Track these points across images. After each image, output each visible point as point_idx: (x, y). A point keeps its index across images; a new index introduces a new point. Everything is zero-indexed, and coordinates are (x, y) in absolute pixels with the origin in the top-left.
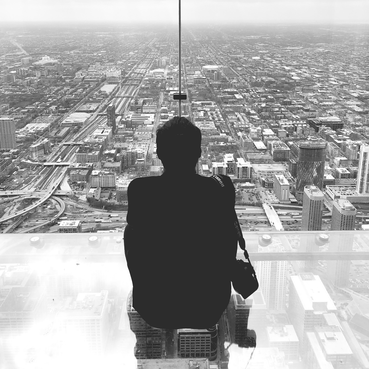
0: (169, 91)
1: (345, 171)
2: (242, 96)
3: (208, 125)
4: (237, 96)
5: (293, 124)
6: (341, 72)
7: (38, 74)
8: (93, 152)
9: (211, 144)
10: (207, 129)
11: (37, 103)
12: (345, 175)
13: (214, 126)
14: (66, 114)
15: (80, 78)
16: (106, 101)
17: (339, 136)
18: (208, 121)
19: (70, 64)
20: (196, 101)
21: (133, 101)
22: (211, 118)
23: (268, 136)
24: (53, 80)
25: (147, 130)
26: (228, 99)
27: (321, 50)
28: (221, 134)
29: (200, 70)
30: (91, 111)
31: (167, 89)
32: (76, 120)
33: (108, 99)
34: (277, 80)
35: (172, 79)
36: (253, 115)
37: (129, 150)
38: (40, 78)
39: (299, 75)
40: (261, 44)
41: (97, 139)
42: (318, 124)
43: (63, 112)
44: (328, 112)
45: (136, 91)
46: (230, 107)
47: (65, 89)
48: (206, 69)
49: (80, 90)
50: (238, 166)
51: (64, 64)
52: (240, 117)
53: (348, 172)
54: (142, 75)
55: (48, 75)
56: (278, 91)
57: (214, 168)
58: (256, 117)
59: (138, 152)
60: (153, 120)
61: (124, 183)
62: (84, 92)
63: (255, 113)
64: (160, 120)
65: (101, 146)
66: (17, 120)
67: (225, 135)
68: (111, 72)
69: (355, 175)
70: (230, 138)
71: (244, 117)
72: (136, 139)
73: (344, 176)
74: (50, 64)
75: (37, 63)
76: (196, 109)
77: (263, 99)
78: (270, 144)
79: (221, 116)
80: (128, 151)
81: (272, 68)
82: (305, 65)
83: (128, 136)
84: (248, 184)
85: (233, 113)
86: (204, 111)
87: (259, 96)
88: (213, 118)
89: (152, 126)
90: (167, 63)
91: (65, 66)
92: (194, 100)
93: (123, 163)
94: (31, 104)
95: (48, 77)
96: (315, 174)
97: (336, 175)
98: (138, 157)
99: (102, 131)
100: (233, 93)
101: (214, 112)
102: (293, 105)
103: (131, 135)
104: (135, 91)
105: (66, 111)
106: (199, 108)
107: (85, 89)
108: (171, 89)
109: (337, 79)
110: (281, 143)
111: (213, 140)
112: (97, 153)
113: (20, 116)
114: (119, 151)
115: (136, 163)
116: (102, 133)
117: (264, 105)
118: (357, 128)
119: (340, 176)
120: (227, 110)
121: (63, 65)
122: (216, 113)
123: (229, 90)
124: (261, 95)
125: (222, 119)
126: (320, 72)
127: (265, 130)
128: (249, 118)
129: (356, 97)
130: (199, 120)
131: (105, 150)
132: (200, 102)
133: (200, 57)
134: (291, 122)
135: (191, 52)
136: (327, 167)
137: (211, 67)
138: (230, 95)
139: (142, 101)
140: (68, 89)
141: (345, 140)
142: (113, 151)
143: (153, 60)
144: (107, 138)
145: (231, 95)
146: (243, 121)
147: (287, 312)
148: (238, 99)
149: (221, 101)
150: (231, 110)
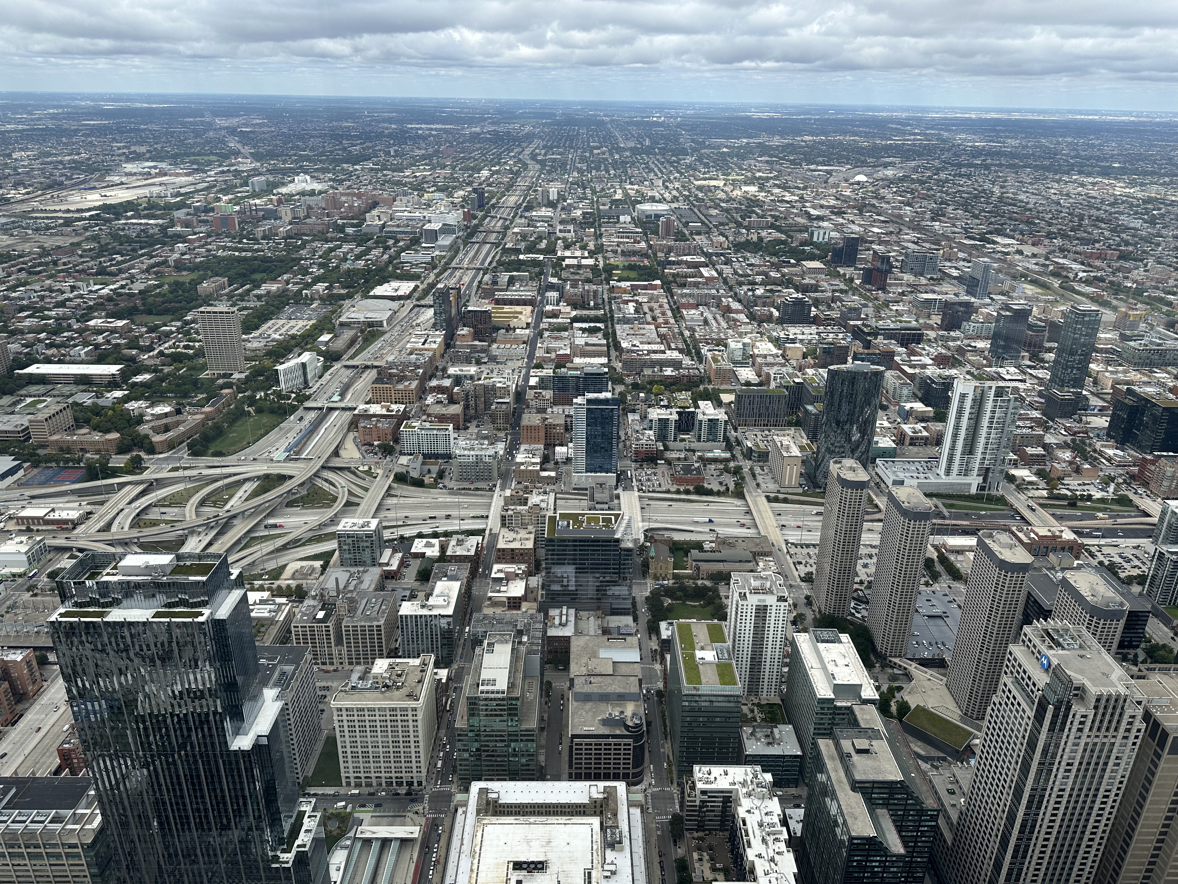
0: (563, 259)
1: (920, 431)
2: (716, 270)
3: (642, 332)
4: (705, 272)
5: (818, 333)
6: (929, 223)
7: (286, 213)
8: (407, 383)
9: (647, 372)
11: (285, 277)
12: (917, 438)
13: (655, 335)
14: (347, 303)
15: (377, 225)
16: (432, 277)
17: (912, 358)
18: (643, 323)
19: (354, 195)
20: (619, 281)
21: (487, 278)
22: (649, 318)
23: (765, 356)
24: (319, 228)
25: (516, 341)
26: (686, 277)
27: (890, 173)
28: (668, 352)
29: (630, 214)
30: (400, 298)
31: (559, 254)
32: (369, 315)
33: (435, 271)
34: (792, 237)
35: (569, 231)
36: (737, 312)
37: (479, 380)
38: (290, 223)
39: (839, 228)
40: (763, 159)
41: (413, 357)
42: (869, 334)
43: (343, 297)
44: (894, 308)
45: (494, 257)
46: (690, 295)
47: (346, 248)
48: (643, 211)
49: (375, 252)
50: (700, 417)
51: (342, 194)
52: (710, 317)
53: (925, 434)
54: (508, 222)
55: (308, 216)
56: (792, 261)
57: (651, 421)
58: (742, 317)
59: (498, 385)
60: (529, 321)
61: (469, 446)
62: (386, 257)
63: (740, 308)
64: (545, 320)
65: (421, 371)
66: (245, 313)
67: (676, 353)
68: (441, 213)
69: (938, 441)
70: (687, 361)
71: (718, 316)
72: (493, 359)
73: (914, 441)
74: (312, 193)
75: (284, 190)
76: (621, 297)
77: (759, 279)
78: (768, 375)
79: (669, 313)
80: (476, 383)
81: (781, 212)
82: (854, 207)
83: (478, 352)
84: (718, 454)
85: (696, 306)
86: (637, 302)
87: (750, 272)
88: (654, 318)
89: (527, 331)
90: (562, 197)
91: (344, 199)
92: (616, 278)
93: (466, 407)
94: (274, 280)
95: (308, 220)
96: (856, 437)
97: (901, 439)
98: (498, 395)
99: (423, 340)
100: (696, 266)
101: (655, 306)
102: (822, 291)
103: (484, 351)
104: (491, 255)
105: (349, 296)
106: (626, 297)
107: (387, 248)
108: (568, 253)
109: (919, 238)
110: (791, 370)
111: (653, 364)
112: (414, 384)
113: (252, 304)
114: (458, 380)
115: (493, 407)
116: (423, 344)
117: (760, 292)
118: (951, 344)
119: (907, 441)
120: (684, 301)
121: (338, 196)
122: (661, 306)
123: (689, 258)
124: (756, 269)
125: (672, 321)
126: (884, 222)
127: (758, 344)
128: (728, 320)
129: (955, 278)
130: (626, 321)
131: (430, 379)
132: (628, 283)
133: (631, 183)
134: (814, 329)
135: (612, 172)
136: (882, 422)
137: (654, 208)
138: (690, 270)
139: (506, 279)
140: (352, 249)
141: (924, 366)
142: (447, 383)
143: (531, 188)
144: (434, 355)
145: (692, 270)
146: (715, 324)
147: (782, 700)
148: (706, 278)
149: (671, 282)
150: (691, 301)
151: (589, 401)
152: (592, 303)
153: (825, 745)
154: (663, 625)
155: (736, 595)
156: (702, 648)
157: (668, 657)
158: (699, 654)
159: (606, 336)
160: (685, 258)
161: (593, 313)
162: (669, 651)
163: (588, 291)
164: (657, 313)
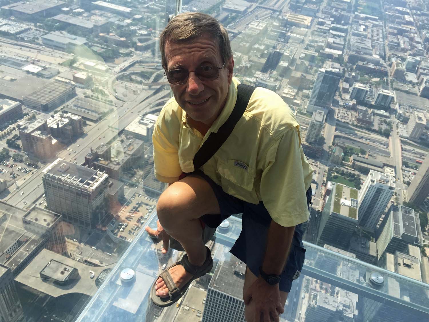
2: (414, 18)
3: (364, 42)
4: (408, 18)
9: (360, 63)
10: (362, 46)
13: (370, 45)
20: (360, 13)
22: (369, 36)
25: (300, 34)
26: (396, 18)
28: (374, 56)
32: (237, 7)
36: (418, 42)
37: (277, 49)
41: (251, 31)
46: (395, 28)
52: (402, 42)
57: (354, 88)
58: (419, 46)
59: (285, 54)
60: (309, 25)
63: (420, 41)
64: (316, 26)
65: (252, 39)
67: (378, 57)
70: (382, 62)
71: (406, 43)
76: (358, 22)
78: (423, 79)
79: (381, 35)
80: (275, 50)
84: (382, 112)
85: (395, 35)
86: (366, 26)
88: (372, 36)
89: (307, 30)
92: (359, 11)
93: (268, 60)
99: (257, 24)
100: (403, 13)
101: (375, 30)
106: (361, 22)
111: (364, 60)
112: (248, 45)
114: (267, 47)
115: (280, 64)
116: (257, 26)
120: (391, 30)
122: (378, 31)
123: (401, 9)
125: (381, 40)
128: (411, 45)
130: (357, 34)
131: (256, 44)
132: (365, 15)
138: (399, 15)
142: (262, 47)
144: (260, 32)
145: (401, 15)
147: (375, 232)
148: (407, 21)
149: (388, 19)
150: (396, 31)
151: (326, 71)
152: (343, 22)
153: (390, 257)
154: (329, 183)
155: (369, 180)
156: (346, 199)
157: (328, 197)
158: (342, 201)
159: (345, 40)
160: (398, 8)
161: (341, 27)
162: (328, 195)
163: (343, 15)
164: (375, 34)
